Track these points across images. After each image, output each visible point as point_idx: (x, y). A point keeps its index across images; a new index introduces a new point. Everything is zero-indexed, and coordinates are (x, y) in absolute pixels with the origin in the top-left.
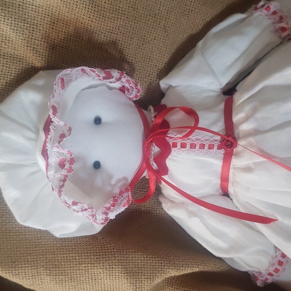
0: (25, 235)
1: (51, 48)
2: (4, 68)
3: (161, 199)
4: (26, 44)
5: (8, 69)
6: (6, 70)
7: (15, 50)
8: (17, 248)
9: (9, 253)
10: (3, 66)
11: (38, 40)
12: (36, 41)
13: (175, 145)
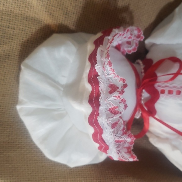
0: (42, 163)
1: (65, 13)
2: (27, 28)
3: (148, 134)
4: (45, 10)
5: (29, 29)
6: (28, 30)
7: (35, 14)
8: (36, 173)
9: (29, 177)
10: (26, 27)
11: (55, 7)
12: (53, 8)
13: (163, 92)
